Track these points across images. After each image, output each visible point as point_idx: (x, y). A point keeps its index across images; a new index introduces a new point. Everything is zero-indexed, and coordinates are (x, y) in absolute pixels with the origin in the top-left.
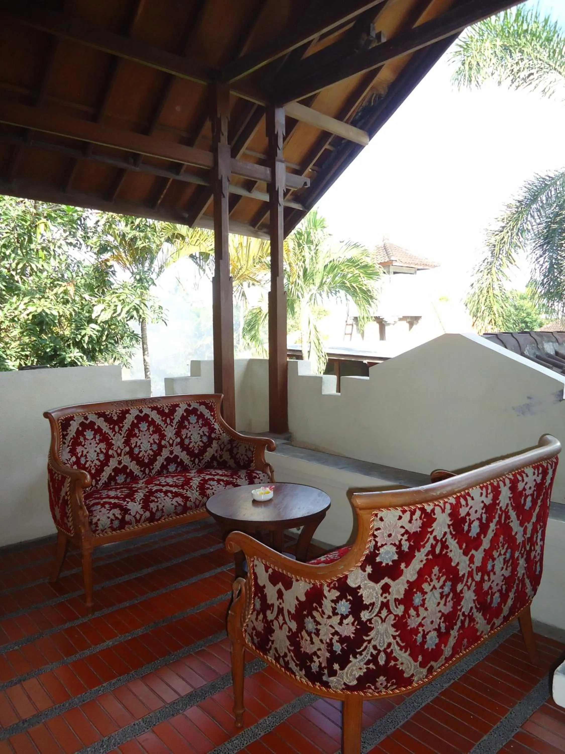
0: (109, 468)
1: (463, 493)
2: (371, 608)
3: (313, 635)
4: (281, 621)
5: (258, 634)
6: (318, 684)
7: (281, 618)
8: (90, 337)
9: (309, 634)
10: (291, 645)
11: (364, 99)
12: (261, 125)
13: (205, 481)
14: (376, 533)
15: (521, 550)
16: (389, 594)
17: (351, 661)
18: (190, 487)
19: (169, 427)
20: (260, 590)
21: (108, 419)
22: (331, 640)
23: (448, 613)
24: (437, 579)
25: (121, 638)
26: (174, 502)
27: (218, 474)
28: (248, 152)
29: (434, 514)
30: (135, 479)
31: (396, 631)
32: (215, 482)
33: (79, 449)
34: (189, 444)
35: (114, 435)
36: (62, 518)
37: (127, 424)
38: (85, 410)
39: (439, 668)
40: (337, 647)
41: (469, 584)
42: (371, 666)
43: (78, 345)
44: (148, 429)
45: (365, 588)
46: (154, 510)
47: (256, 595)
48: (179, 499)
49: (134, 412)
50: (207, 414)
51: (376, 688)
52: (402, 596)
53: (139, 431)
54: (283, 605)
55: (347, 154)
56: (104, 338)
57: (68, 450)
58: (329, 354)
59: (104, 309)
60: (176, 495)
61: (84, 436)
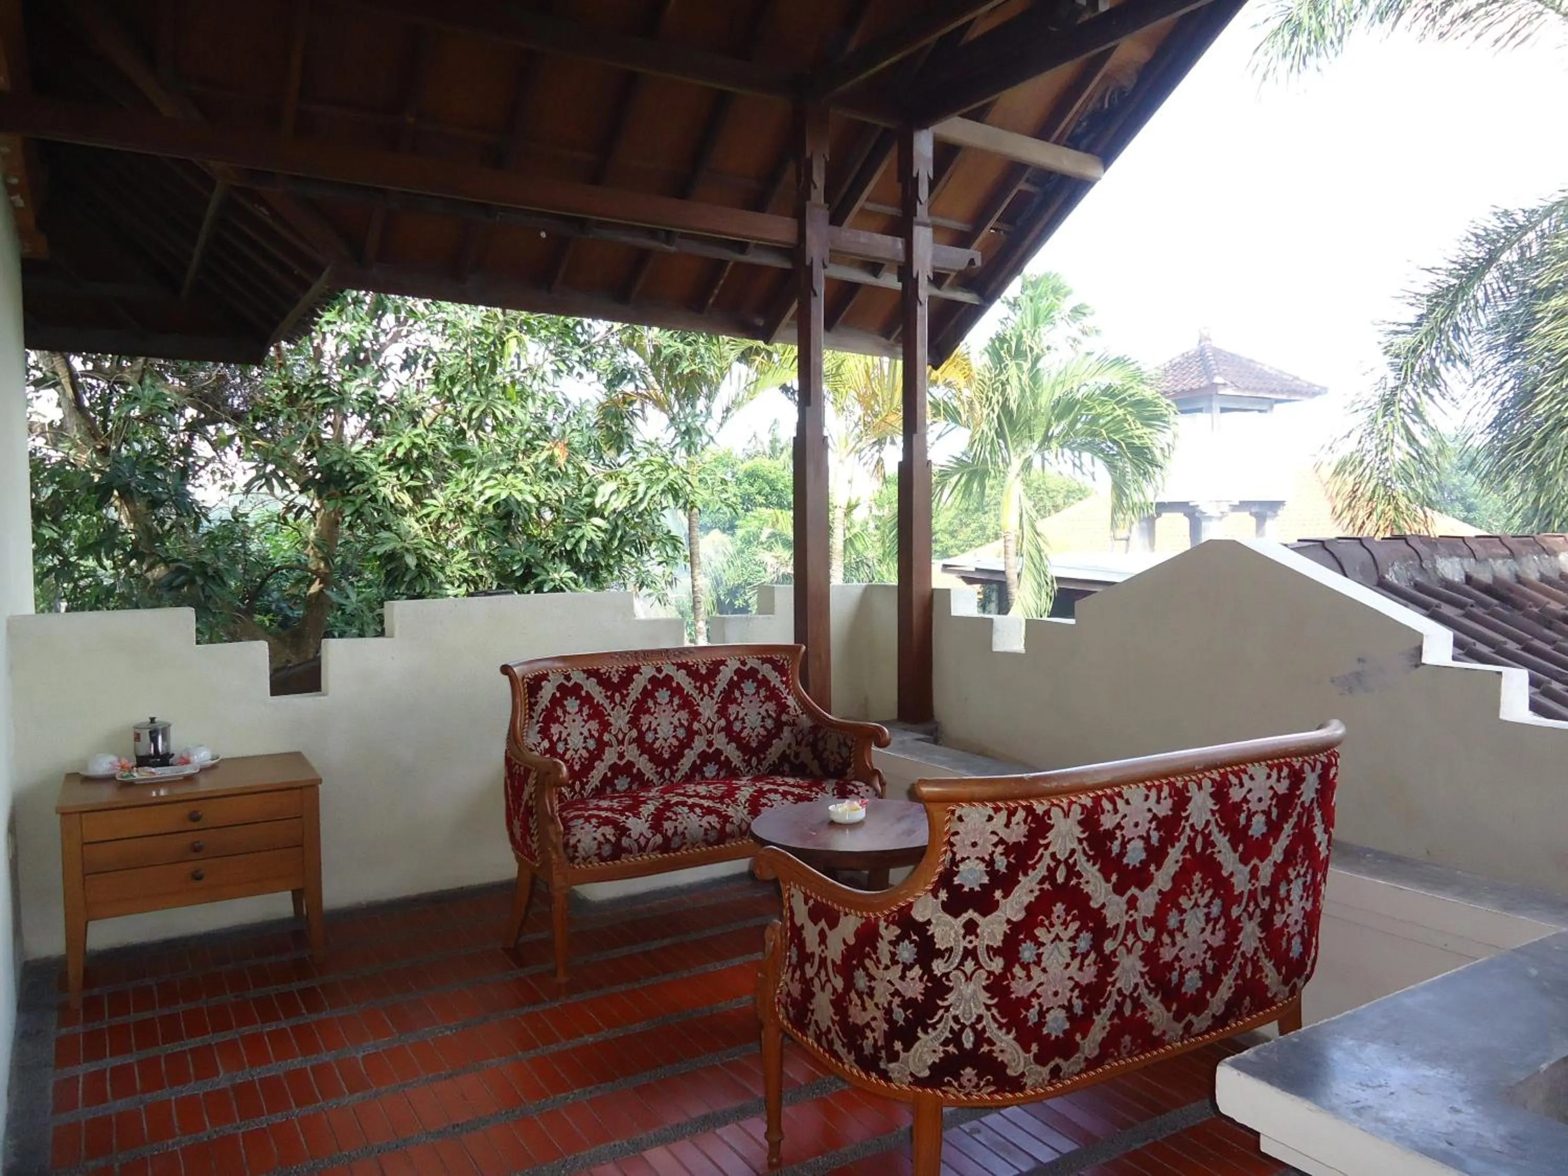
0: (602, 764)
1: (1109, 791)
2: (947, 955)
3: (865, 997)
4: (824, 978)
5: (794, 1003)
6: (874, 1074)
7: (823, 973)
8: (590, 542)
9: (860, 995)
10: (836, 1014)
11: (1090, 97)
12: (888, 163)
13: (761, 793)
14: (952, 839)
15: (1247, 905)
16: (977, 936)
17: (919, 1038)
18: (735, 801)
19: (707, 698)
20: (797, 932)
21: (604, 681)
22: (890, 1003)
23: (1087, 985)
24: (1062, 924)
25: (607, 1034)
26: (704, 823)
27: (786, 784)
28: (870, 206)
29: (1050, 818)
30: (646, 785)
31: (991, 998)
32: (778, 797)
33: (555, 729)
34: (741, 731)
35: (613, 709)
36: (523, 837)
37: (635, 691)
38: (567, 664)
39: (1077, 1075)
40: (899, 1015)
41: (1129, 943)
42: (951, 1049)
43: (570, 557)
44: (671, 701)
45: (937, 924)
46: (670, 833)
47: (792, 941)
48: (713, 819)
49: (648, 671)
50: (775, 679)
51: (961, 1086)
52: (1000, 944)
53: (656, 703)
54: (826, 953)
55: (1060, 200)
56: (616, 543)
57: (537, 728)
58: (1059, 580)
59: (618, 490)
60: (708, 811)
61: (563, 707)
